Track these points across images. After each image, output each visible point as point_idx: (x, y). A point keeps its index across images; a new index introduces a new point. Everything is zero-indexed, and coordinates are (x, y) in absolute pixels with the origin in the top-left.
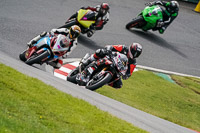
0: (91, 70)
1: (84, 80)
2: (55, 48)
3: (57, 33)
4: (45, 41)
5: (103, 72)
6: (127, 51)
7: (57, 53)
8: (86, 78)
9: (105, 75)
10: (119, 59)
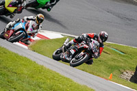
0: (73, 52)
1: (67, 59)
2: (29, 31)
3: (28, 19)
4: (21, 25)
5: (82, 53)
6: (97, 38)
7: (30, 34)
8: (69, 57)
9: (84, 56)
10: (93, 44)
